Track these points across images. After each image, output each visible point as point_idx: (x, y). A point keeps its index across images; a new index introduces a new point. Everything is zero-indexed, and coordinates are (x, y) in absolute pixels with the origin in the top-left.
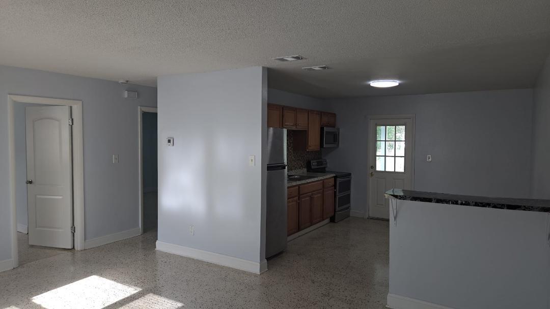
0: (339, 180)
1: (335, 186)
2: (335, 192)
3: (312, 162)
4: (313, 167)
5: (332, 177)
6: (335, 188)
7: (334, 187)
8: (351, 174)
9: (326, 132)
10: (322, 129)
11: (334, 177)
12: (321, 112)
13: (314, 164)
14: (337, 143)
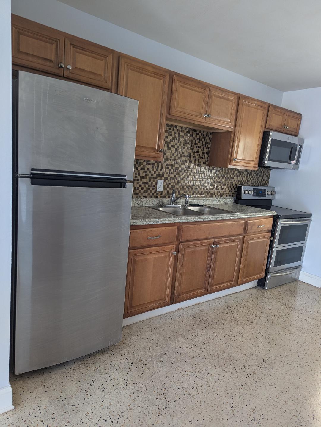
0: (281, 223)
1: (273, 232)
2: (272, 242)
3: (243, 188)
4: (243, 197)
5: (271, 217)
6: (273, 235)
7: (270, 234)
8: (310, 215)
9: (272, 139)
10: (265, 135)
11: (274, 216)
12: (269, 105)
13: (247, 193)
14: (293, 162)
